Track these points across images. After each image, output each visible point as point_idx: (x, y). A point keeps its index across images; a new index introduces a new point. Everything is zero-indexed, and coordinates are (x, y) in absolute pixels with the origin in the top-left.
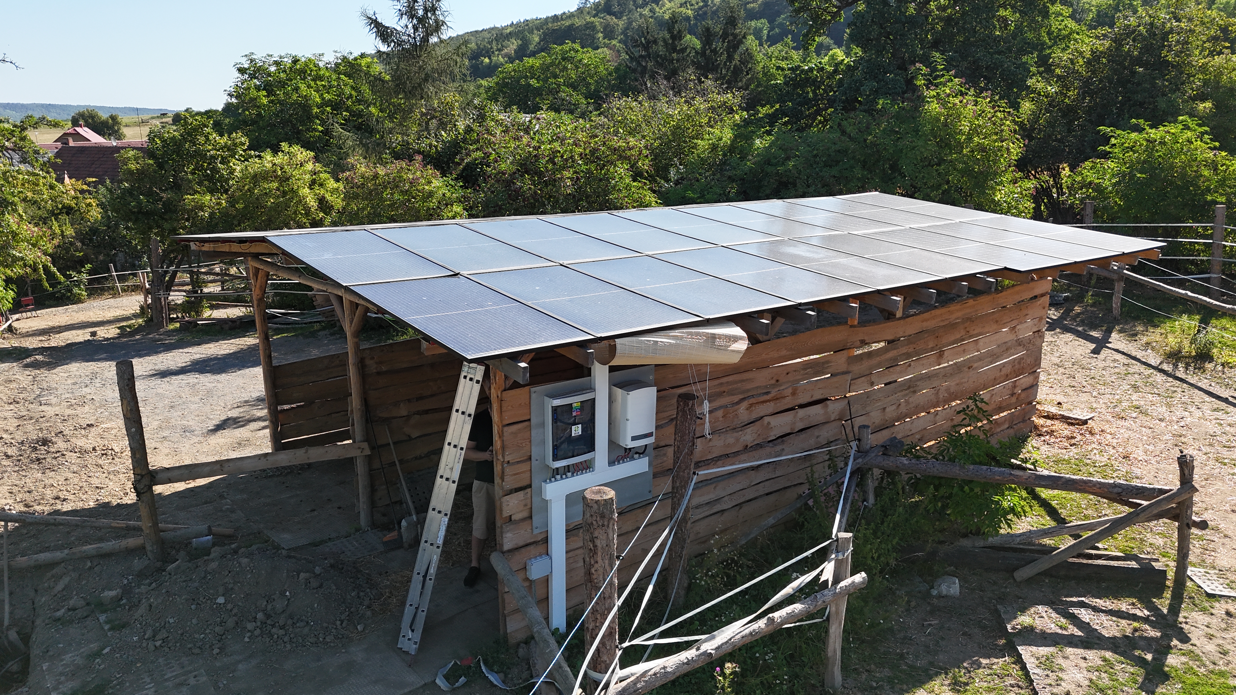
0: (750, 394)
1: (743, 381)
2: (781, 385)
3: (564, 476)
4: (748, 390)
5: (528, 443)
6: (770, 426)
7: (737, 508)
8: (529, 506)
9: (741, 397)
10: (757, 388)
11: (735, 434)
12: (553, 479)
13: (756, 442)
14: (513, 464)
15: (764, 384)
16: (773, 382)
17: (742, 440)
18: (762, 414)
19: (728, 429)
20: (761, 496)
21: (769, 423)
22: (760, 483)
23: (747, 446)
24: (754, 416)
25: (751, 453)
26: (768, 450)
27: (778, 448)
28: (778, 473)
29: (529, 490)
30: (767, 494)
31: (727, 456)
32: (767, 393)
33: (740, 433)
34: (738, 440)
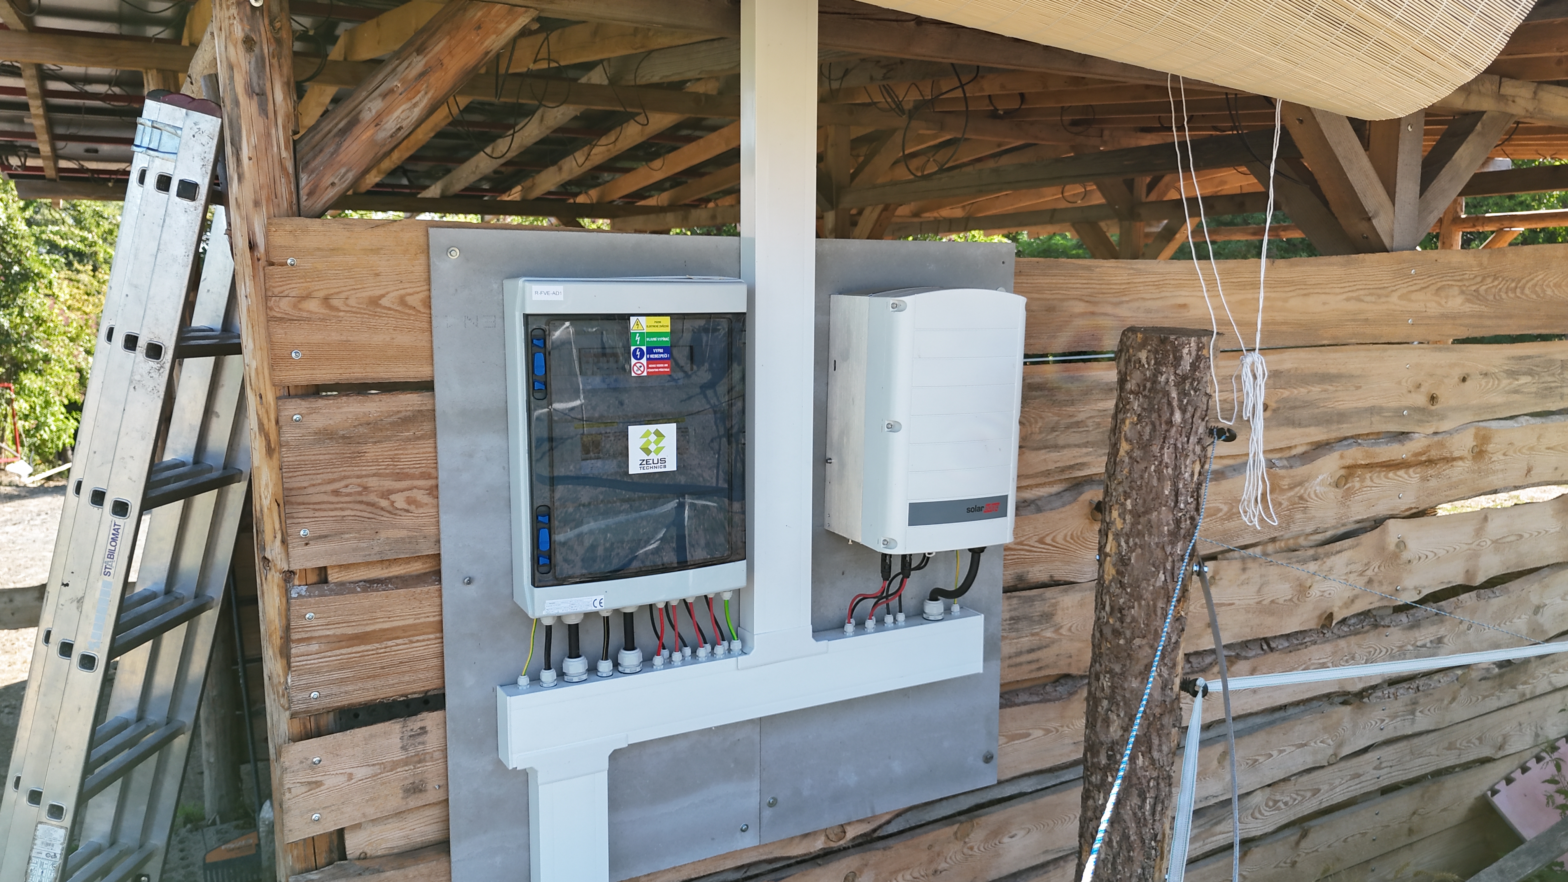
0: (1347, 430)
1: (1325, 378)
2: (1442, 417)
3: (605, 666)
4: (1342, 417)
5: (421, 496)
6: (1406, 556)
7: (1292, 835)
8: (433, 795)
9: (1318, 434)
10: (1373, 411)
11: (1297, 571)
12: (548, 676)
13: (1360, 606)
14: (344, 588)
15: (1394, 404)
16: (1420, 400)
17: (1315, 592)
18: (1381, 510)
19: (1270, 548)
20: (1366, 797)
21: (1401, 544)
22: (1365, 750)
23: (1331, 615)
24: (1359, 511)
25: (1342, 643)
26: (1395, 636)
27: (1426, 634)
28: (1422, 722)
29: (429, 719)
30: (1386, 791)
31: (1266, 644)
32: (1402, 436)
33: (1312, 566)
34: (1302, 590)
